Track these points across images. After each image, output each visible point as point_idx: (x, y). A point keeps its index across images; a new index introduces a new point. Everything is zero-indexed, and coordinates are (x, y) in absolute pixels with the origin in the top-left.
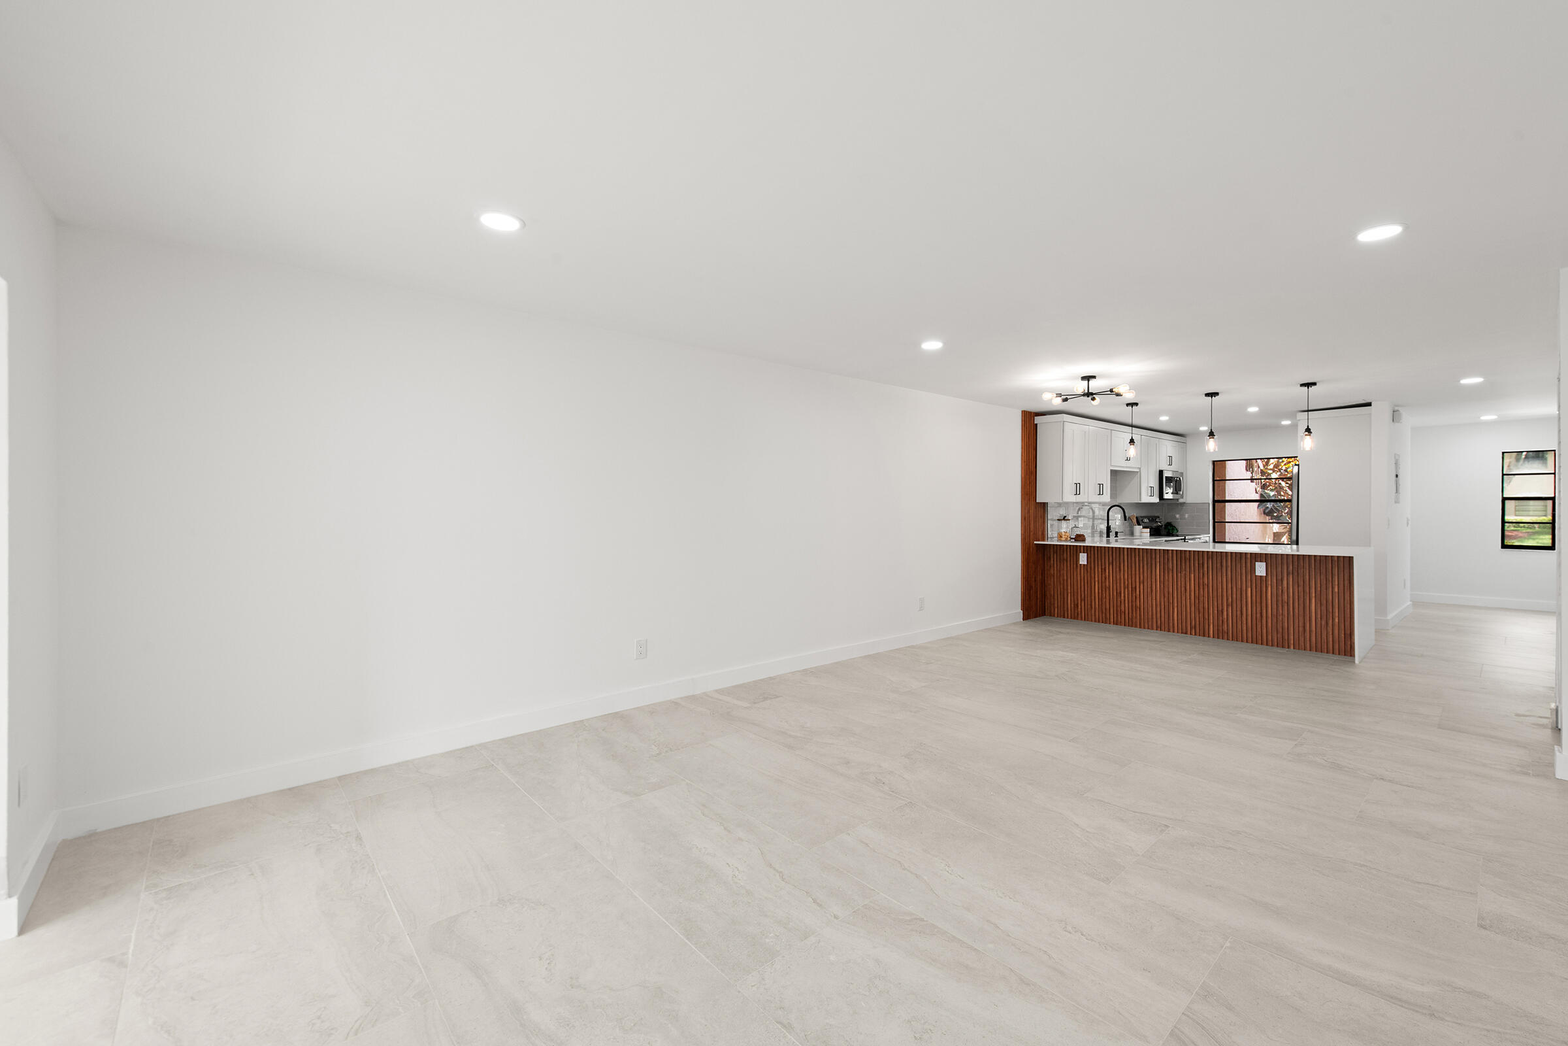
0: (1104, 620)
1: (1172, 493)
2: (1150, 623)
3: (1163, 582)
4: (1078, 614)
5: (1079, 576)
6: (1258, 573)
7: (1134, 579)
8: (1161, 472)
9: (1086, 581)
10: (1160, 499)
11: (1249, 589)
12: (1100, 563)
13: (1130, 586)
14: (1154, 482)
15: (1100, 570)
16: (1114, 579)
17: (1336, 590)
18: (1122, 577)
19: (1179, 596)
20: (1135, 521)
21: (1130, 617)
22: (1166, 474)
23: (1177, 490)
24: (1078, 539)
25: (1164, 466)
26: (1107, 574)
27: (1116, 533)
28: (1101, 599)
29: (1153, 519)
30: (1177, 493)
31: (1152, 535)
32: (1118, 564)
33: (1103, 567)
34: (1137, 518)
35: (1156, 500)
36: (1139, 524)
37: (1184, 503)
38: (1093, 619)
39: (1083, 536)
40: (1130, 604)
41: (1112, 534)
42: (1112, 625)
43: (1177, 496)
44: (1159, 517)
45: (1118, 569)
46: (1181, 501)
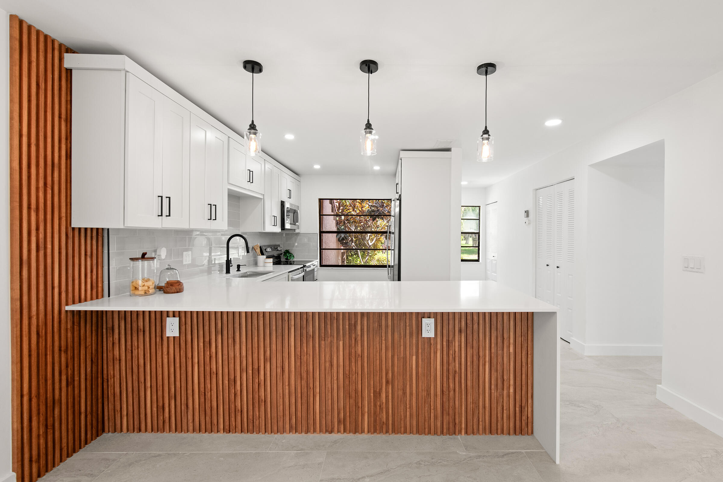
0: (209, 426)
1: (290, 224)
2: (281, 424)
3: (299, 357)
4: (164, 422)
5: (165, 357)
6: (425, 334)
7: (255, 355)
8: (283, 204)
9: (178, 365)
10: (282, 229)
11: (414, 357)
12: (201, 333)
13: (250, 368)
14: (277, 213)
15: (201, 344)
16: (225, 357)
17: (512, 350)
18: (238, 355)
19: (323, 376)
20: (258, 251)
21: (251, 417)
22: (287, 205)
23: (295, 221)
24: (168, 290)
25: (285, 199)
26: (213, 350)
27: (239, 266)
28: (203, 394)
29: (275, 247)
30: (295, 225)
31: (275, 263)
32: (231, 332)
33: (207, 339)
34: (260, 247)
35: (278, 229)
36: (262, 254)
37: (299, 233)
38: (191, 428)
39: (179, 283)
40: (250, 396)
41: (233, 269)
42: (221, 435)
43: (294, 227)
44: (279, 245)
45: (231, 341)
46: (297, 231)
